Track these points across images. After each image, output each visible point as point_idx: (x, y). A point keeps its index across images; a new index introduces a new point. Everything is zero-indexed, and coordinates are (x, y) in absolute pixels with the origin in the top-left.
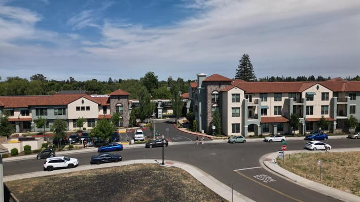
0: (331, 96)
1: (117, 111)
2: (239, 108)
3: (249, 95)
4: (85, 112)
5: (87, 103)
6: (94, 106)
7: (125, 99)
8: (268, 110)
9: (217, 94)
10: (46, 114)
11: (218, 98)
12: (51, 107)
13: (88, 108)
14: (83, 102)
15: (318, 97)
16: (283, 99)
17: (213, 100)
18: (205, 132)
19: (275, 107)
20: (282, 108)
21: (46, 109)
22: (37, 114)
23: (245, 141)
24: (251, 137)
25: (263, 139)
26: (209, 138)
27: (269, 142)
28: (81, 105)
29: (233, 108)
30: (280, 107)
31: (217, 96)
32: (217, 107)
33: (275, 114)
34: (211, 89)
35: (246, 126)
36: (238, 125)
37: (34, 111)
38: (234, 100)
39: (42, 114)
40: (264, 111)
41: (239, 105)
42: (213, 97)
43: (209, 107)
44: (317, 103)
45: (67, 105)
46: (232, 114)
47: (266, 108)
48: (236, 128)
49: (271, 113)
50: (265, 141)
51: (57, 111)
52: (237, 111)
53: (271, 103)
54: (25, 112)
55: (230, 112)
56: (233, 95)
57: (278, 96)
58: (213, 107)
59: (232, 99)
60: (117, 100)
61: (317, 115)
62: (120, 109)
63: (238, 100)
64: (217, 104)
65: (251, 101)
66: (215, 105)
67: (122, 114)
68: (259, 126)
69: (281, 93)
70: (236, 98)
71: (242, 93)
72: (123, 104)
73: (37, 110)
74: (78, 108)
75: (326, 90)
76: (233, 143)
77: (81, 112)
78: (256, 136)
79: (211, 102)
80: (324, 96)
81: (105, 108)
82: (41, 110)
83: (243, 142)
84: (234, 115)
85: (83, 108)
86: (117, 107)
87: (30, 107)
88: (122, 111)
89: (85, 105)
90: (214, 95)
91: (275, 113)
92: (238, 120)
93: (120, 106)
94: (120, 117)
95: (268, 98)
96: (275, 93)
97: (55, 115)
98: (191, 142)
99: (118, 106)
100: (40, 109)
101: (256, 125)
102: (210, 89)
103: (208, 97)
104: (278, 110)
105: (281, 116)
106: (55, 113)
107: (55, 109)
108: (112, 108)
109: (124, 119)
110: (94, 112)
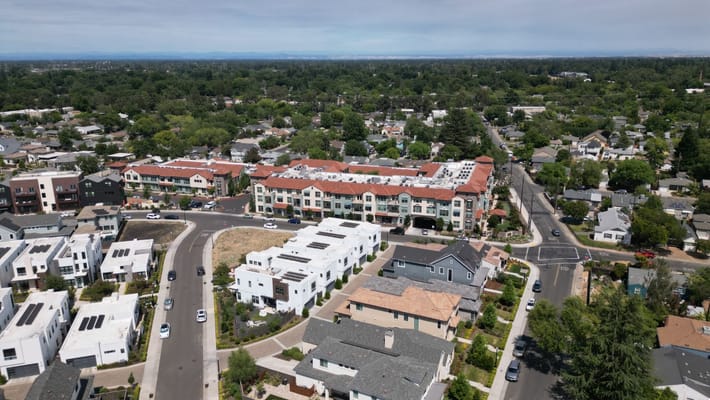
0: (322, 194)
1: (218, 185)
2: (262, 196)
3: (271, 188)
4: (200, 183)
5: (200, 178)
6: (204, 180)
7: (223, 177)
8: (283, 199)
10: (180, 183)
12: (182, 178)
13: (201, 181)
14: (198, 177)
15: (313, 194)
19: (288, 198)
21: (179, 180)
22: (175, 182)
28: (196, 179)
29: (258, 196)
33: (288, 202)
37: (174, 180)
40: (280, 200)
41: (262, 194)
44: (313, 198)
45: (189, 178)
47: (282, 197)
48: (261, 208)
49: (285, 202)
52: (261, 198)
53: (285, 195)
54: (170, 180)
55: (257, 198)
56: (258, 187)
57: (289, 191)
59: (258, 190)
60: (218, 177)
61: (313, 206)
67: (221, 187)
69: (291, 189)
70: (260, 190)
71: (263, 187)
74: (195, 181)
75: (318, 190)
77: (197, 183)
80: (317, 194)
81: (212, 182)
82: (177, 180)
84: (259, 200)
85: (198, 181)
86: (218, 182)
88: (221, 185)
92: (261, 204)
95: (282, 192)
101: (271, 208)
105: (291, 204)
106: (184, 182)
107: (184, 180)
108: (215, 183)
109: (222, 190)
110: (204, 184)
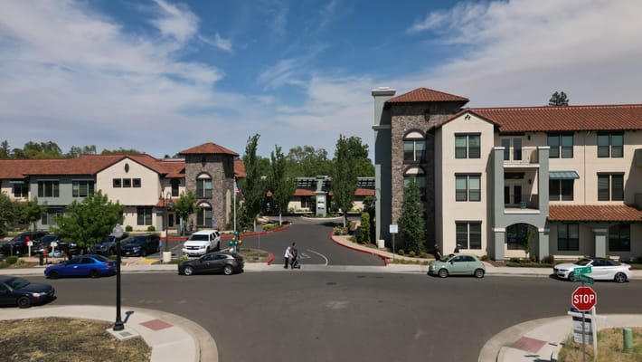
1: (200, 191)
2: (478, 176)
3: (511, 138)
4: (132, 190)
5: (137, 171)
6: (150, 179)
7: (217, 164)
8: (577, 183)
9: (417, 140)
10: (57, 195)
11: (424, 152)
12: (66, 178)
13: (137, 183)
14: (127, 168)
16: (630, 150)
17: (408, 155)
18: (387, 245)
19: (601, 175)
20: (626, 178)
21: (57, 183)
22: (40, 194)
23: (483, 271)
24: (515, 262)
25: (551, 271)
26: (383, 258)
27: (568, 280)
28: (123, 176)
29: (458, 176)
30: (619, 176)
31: (421, 147)
32: (418, 175)
33: (600, 199)
34: (402, 125)
35: (500, 229)
36: (476, 225)
37: (34, 188)
38: (460, 153)
39: (49, 194)
40: (563, 187)
41: (479, 165)
42: (408, 146)
43: (396, 175)
45: (95, 176)
46: (457, 191)
47: (569, 176)
48: (468, 233)
49: (586, 195)
50: (557, 276)
51: (77, 187)
52: (473, 184)
53: (585, 164)
54: (21, 189)
55: (448, 187)
56: (458, 136)
57: (609, 140)
58: (406, 176)
59: (457, 148)
60: (200, 164)
62: (207, 186)
63: (475, 153)
64: (420, 167)
65: (518, 156)
66: (414, 171)
67: (211, 198)
68: (541, 230)
69: (621, 132)
70: (469, 146)
71: (487, 130)
72: (214, 176)
73: (40, 184)
74: (117, 183)
76: (438, 275)
77: (122, 190)
78: (534, 261)
79: (401, 161)
81: (175, 183)
82: (49, 184)
83: (474, 276)
84: (462, 195)
85: (127, 183)
86: (200, 181)
87: (28, 179)
88: (211, 190)
89: (131, 175)
90: (412, 140)
91: (603, 195)
92: (475, 211)
93: (207, 180)
94: (205, 205)
95: (576, 148)
96: (600, 133)
97: (74, 196)
98: (325, 267)
99: (202, 180)
100: (46, 182)
101: (536, 228)
102: (399, 124)
103: (393, 147)
104: (610, 184)
105: (621, 203)
106: (73, 191)
107: (74, 183)
108: (189, 184)
109: (215, 208)
110: (151, 192)
